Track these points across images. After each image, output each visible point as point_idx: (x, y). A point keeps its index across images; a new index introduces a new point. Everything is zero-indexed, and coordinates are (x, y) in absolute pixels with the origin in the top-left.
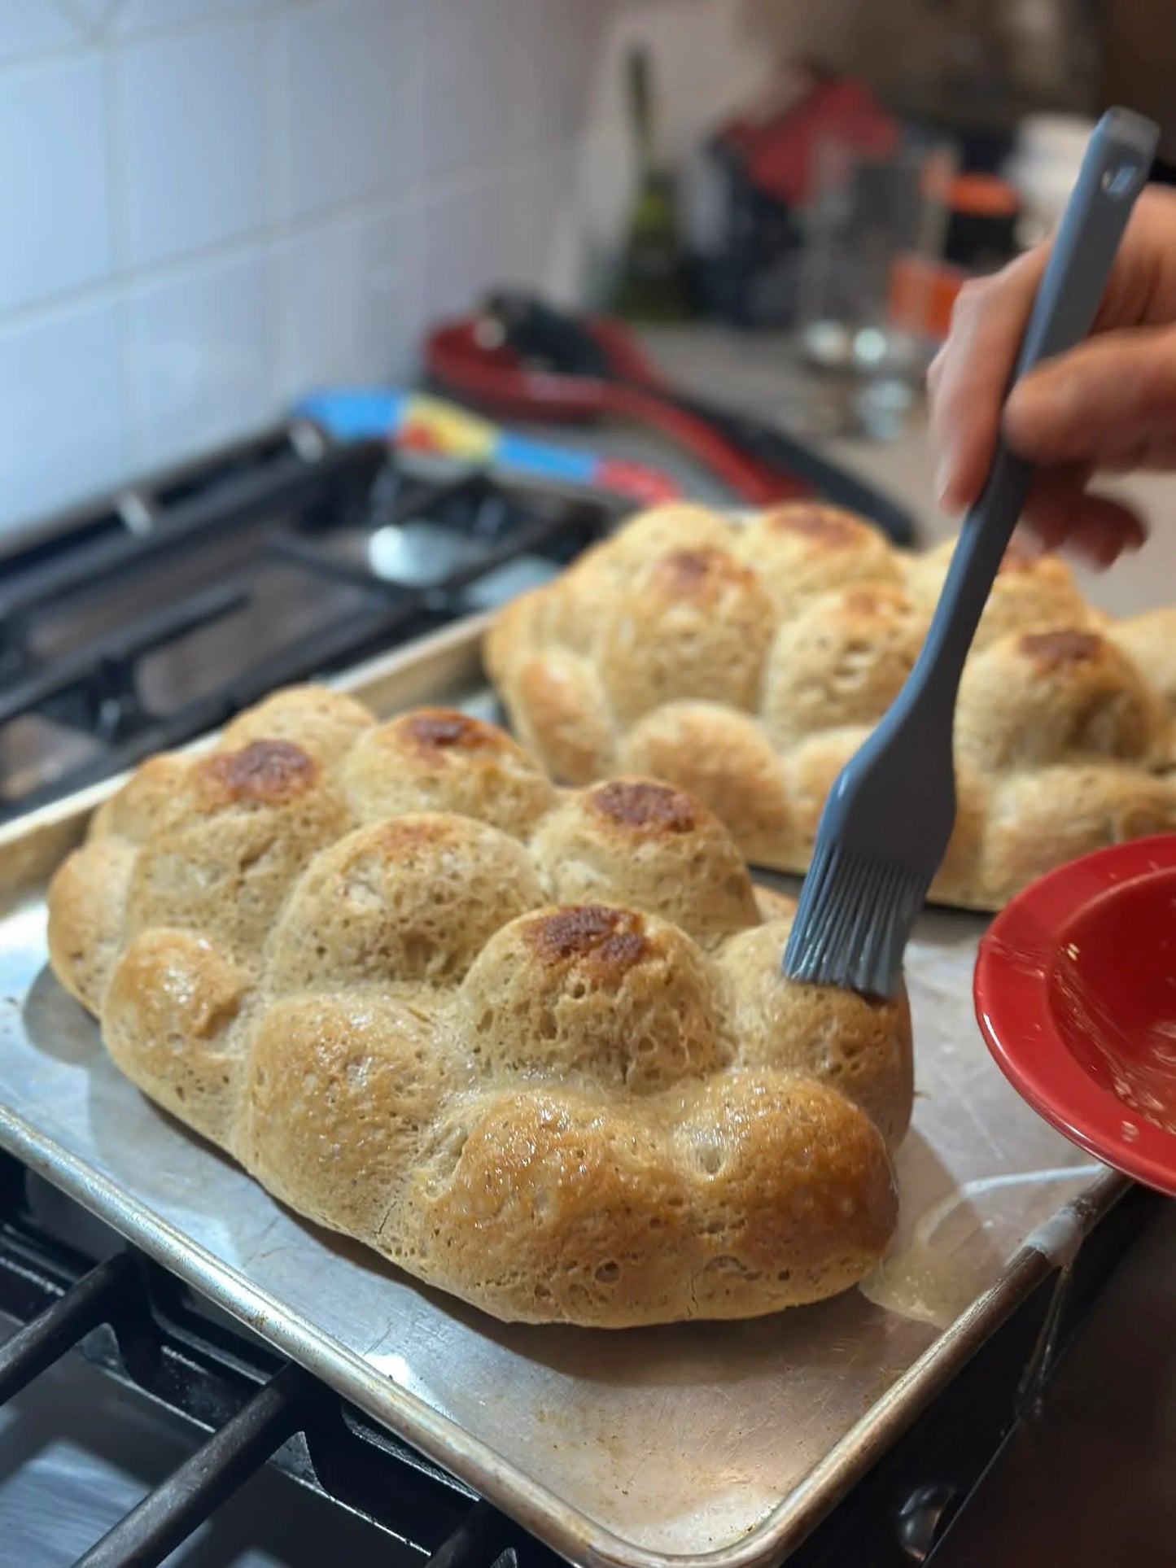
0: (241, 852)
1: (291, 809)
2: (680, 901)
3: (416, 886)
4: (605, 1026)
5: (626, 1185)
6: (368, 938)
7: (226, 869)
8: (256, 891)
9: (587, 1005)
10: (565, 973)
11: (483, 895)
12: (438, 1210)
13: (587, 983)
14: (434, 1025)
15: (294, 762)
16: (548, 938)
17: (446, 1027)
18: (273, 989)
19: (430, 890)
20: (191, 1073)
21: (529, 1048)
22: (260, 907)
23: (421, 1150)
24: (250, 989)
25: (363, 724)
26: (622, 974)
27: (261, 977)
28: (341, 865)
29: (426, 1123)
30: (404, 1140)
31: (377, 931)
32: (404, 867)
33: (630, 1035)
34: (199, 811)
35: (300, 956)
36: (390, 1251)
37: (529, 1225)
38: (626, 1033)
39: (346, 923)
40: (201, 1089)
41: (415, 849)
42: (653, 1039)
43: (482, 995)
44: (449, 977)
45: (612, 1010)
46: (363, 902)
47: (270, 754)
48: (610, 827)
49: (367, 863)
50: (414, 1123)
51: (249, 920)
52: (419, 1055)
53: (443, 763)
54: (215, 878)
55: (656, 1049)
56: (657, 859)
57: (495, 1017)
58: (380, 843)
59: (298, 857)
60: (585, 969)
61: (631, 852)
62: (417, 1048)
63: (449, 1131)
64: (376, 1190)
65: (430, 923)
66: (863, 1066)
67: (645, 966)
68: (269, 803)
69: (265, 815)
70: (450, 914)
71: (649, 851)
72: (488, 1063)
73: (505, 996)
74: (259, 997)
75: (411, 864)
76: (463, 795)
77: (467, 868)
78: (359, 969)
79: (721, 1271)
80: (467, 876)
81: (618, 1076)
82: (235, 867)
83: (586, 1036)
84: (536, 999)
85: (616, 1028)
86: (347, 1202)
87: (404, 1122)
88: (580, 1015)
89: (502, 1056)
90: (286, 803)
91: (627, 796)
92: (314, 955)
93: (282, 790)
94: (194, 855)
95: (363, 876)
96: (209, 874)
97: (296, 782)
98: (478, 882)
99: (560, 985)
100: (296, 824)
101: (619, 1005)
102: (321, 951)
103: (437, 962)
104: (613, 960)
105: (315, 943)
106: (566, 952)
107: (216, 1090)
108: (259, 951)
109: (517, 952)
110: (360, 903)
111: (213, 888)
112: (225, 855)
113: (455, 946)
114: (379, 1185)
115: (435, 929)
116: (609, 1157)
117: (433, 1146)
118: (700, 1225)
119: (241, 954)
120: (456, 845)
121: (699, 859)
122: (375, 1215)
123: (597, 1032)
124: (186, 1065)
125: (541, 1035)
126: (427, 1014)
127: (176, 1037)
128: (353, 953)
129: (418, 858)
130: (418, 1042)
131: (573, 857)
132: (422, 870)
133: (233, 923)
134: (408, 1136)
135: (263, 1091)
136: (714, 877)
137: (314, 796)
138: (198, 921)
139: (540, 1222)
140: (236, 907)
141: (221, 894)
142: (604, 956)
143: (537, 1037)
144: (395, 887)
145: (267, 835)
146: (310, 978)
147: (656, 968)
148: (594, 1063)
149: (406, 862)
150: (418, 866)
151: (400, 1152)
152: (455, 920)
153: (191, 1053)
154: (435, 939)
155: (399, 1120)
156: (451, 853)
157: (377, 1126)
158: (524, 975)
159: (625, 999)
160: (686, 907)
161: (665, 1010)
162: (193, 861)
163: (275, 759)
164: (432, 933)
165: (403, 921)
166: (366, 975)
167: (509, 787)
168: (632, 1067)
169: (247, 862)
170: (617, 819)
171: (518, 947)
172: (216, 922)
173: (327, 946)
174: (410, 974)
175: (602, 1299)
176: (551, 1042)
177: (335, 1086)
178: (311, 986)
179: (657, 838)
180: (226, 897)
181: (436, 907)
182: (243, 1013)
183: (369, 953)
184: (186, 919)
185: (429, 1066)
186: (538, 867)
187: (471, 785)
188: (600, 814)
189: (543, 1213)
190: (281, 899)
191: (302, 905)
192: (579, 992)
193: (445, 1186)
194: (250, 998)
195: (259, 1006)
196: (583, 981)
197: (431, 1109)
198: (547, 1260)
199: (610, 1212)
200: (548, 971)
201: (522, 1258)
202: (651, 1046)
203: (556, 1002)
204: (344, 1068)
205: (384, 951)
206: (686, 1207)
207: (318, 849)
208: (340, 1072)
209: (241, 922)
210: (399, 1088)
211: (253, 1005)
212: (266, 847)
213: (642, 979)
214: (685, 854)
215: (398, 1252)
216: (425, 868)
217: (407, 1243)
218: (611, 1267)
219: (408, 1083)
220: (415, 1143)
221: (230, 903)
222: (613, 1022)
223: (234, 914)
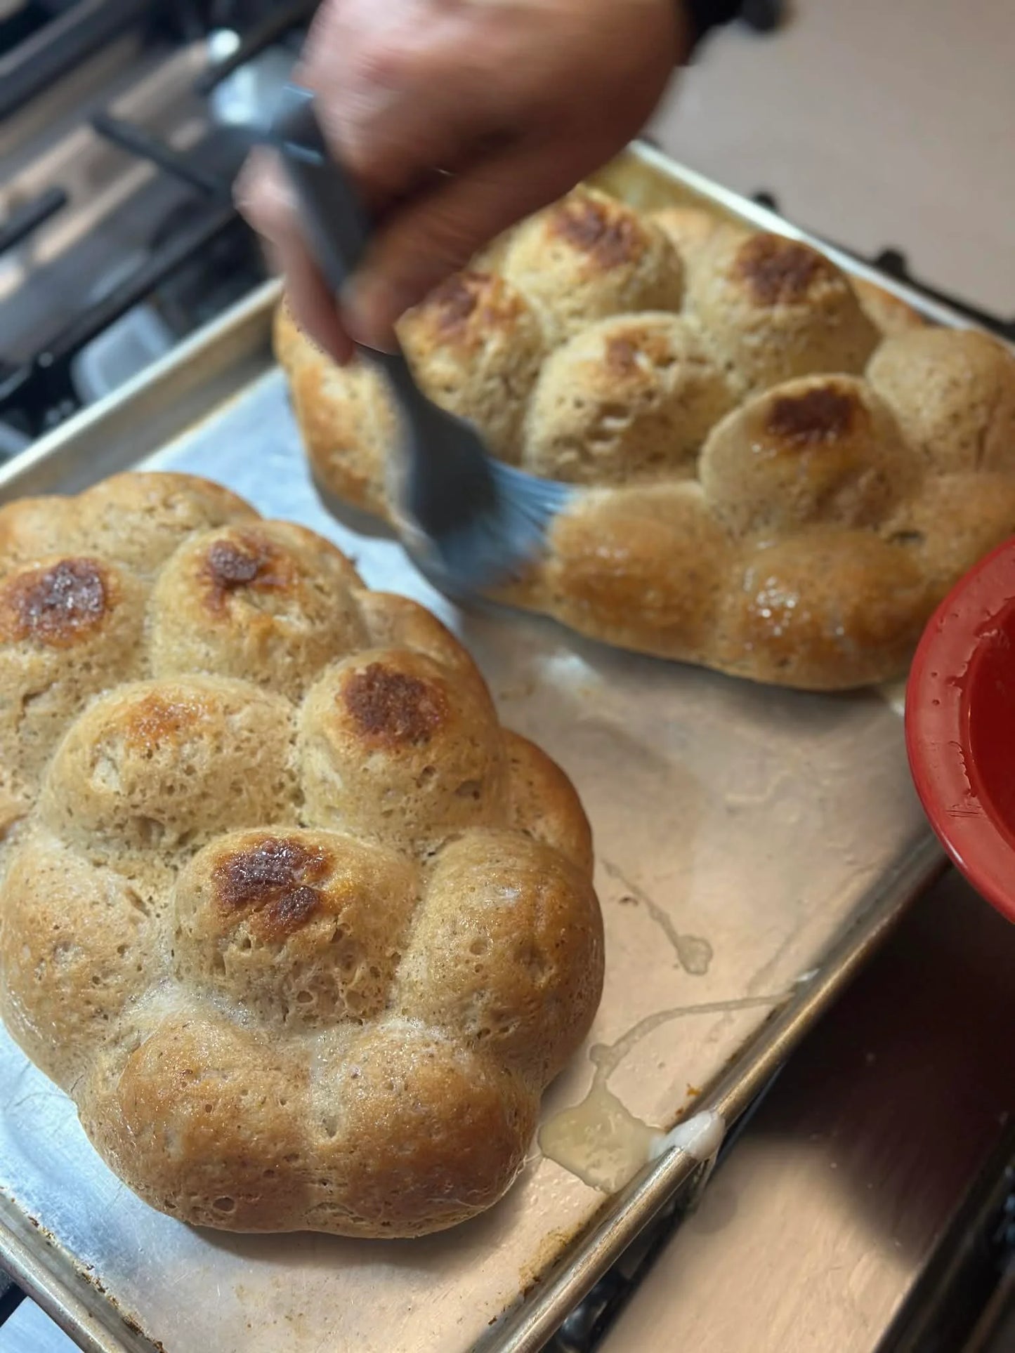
0: (24, 689)
1: (73, 654)
2: (403, 811)
3: (150, 777)
4: (264, 979)
5: (244, 1142)
6: (105, 814)
7: (10, 702)
9: (249, 960)
10: (237, 923)
11: (215, 788)
12: (103, 1106)
13: (254, 938)
14: (147, 913)
17: (158, 916)
18: (41, 820)
19: (163, 783)
21: (205, 975)
22: (38, 741)
23: (108, 1039)
24: (20, 817)
26: (287, 936)
27: (33, 806)
28: (93, 737)
29: (116, 1015)
30: (95, 1027)
31: (112, 811)
32: (144, 756)
33: (290, 989)
35: (58, 804)
37: (161, 1155)
38: (285, 987)
41: (158, 737)
42: (312, 994)
43: (178, 911)
44: (182, 850)
45: (273, 967)
46: (105, 780)
48: (349, 728)
49: (115, 740)
50: (103, 1013)
51: (28, 751)
52: (121, 950)
53: (227, 614)
55: (314, 1001)
56: (384, 772)
57: (184, 937)
59: (76, 698)
60: (255, 925)
61: (362, 760)
62: (120, 942)
63: (129, 1031)
64: (69, 1060)
65: (160, 811)
66: (512, 1030)
67: (313, 927)
68: (55, 644)
69: (49, 658)
70: (179, 804)
71: (379, 762)
72: (179, 970)
73: (191, 924)
74: (27, 826)
75: (150, 755)
76: (239, 653)
77: (204, 761)
78: (99, 834)
79: (329, 1211)
80: (203, 770)
81: (279, 1016)
82: (18, 703)
83: (249, 982)
84: (210, 941)
85: (276, 982)
86: (48, 1060)
87: (97, 1011)
88: (245, 966)
90: (70, 646)
92: (66, 811)
95: (110, 753)
98: (212, 776)
99: (231, 935)
100: (76, 672)
101: (279, 963)
102: (70, 811)
103: (170, 838)
104: (280, 921)
105: (66, 802)
106: (241, 903)
108: (36, 778)
109: (205, 888)
110: (102, 781)
112: (9, 690)
113: (186, 829)
114: (72, 1057)
115: (165, 815)
116: (236, 1113)
117: (118, 1038)
118: (313, 1177)
119: (19, 780)
120: (200, 734)
121: (428, 771)
122: (68, 1079)
123: (258, 982)
125: (214, 969)
126: (145, 899)
129: (158, 747)
130: (124, 935)
131: (317, 746)
132: (158, 762)
133: (15, 751)
134: (99, 1023)
136: (441, 788)
139: (169, 1157)
140: (17, 738)
142: (274, 914)
143: (210, 970)
144: (132, 776)
145: (47, 676)
146: (63, 829)
147: (323, 928)
148: (258, 1002)
149: (146, 750)
150: (156, 756)
151: (90, 1036)
152: (185, 809)
154: (166, 822)
155: (92, 1008)
156: (193, 742)
157: (71, 1010)
158: (206, 914)
159: (286, 959)
160: (408, 816)
161: (326, 967)
164: (162, 817)
165: (135, 807)
166: (107, 840)
167: (287, 644)
168: (292, 1011)
169: (27, 699)
171: (207, 882)
173: (74, 810)
174: (145, 845)
175: (222, 1219)
176: (221, 977)
177: (44, 966)
179: (388, 749)
180: (8, 726)
181: (166, 797)
182: (11, 840)
183: (107, 826)
185: (130, 959)
187: (248, 643)
188: (345, 710)
189: (172, 1150)
190: (58, 734)
192: (247, 944)
193: (115, 1083)
194: (18, 826)
195: (25, 835)
196: (250, 937)
197: (121, 1003)
198: (173, 1185)
199: (226, 1161)
200: (223, 919)
201: (153, 1177)
202: (311, 998)
203: (226, 948)
204: (53, 951)
205: (120, 826)
206: (301, 1161)
207: (97, 691)
208: (49, 954)
209: (21, 752)
210: (96, 980)
211: (20, 834)
212: (48, 686)
213: (305, 942)
214: (415, 767)
216: (162, 760)
218: (227, 1201)
219: (106, 975)
220: (103, 1031)
221: (12, 733)
222: (273, 976)
223: (15, 742)
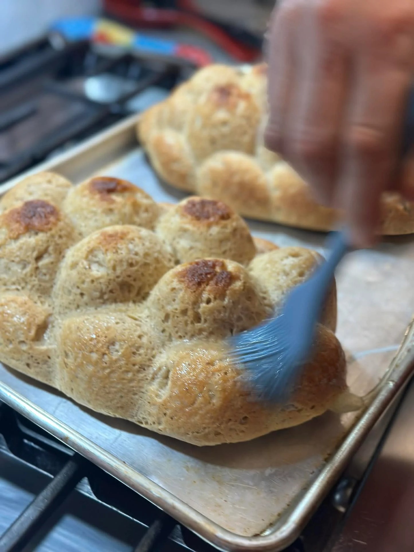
0: (35, 254)
1: (53, 232)
2: (230, 250)
3: (121, 261)
4: (222, 315)
6: (104, 287)
7: (29, 263)
8: (44, 271)
9: (213, 307)
10: (200, 294)
11: (149, 260)
12: (164, 405)
13: (212, 297)
14: (141, 321)
15: (48, 210)
16: (190, 279)
17: (146, 322)
18: (60, 313)
19: (127, 261)
20: (32, 357)
21: (189, 328)
22: (47, 277)
23: (149, 379)
24: (50, 315)
25: (68, 186)
26: (225, 291)
27: (53, 308)
28: (84, 256)
29: (149, 366)
30: (141, 375)
31: (107, 284)
32: (114, 253)
33: (233, 316)
34: (11, 238)
35: (71, 298)
36: (142, 423)
37: (209, 407)
38: (231, 316)
39: (93, 281)
40: (38, 363)
41: (116, 244)
42: (243, 316)
43: (163, 307)
44: (140, 298)
45: (224, 307)
46: (98, 271)
47: (36, 208)
48: (195, 222)
49: (96, 253)
50: (143, 368)
51: (43, 284)
52: (139, 337)
53: (113, 202)
54: (24, 267)
55: (244, 320)
56: (219, 233)
57: (171, 317)
58: (100, 243)
59: (60, 253)
60: (210, 291)
61: (207, 231)
62: (137, 334)
63: (160, 369)
64: (132, 398)
65: (129, 276)
67: (234, 285)
68: (42, 231)
69: (41, 236)
70: (137, 271)
71: (215, 230)
72: (170, 335)
73: (176, 306)
74: (55, 317)
75: (117, 252)
76: (125, 214)
77: (140, 249)
78: (101, 301)
80: (141, 253)
81: (229, 334)
82: (33, 261)
83: (215, 320)
84: (190, 307)
85: (227, 314)
86: (119, 405)
87: (140, 368)
88: (211, 312)
89: (177, 332)
90: (50, 229)
91: (198, 206)
92: (79, 297)
93: (48, 223)
94: (13, 259)
95: (96, 259)
96: (21, 266)
97: (52, 219)
98: (146, 255)
99: (200, 300)
100: (56, 238)
101: (226, 305)
102: (82, 294)
103: (134, 292)
104: (221, 285)
105: (79, 291)
106: (199, 284)
107: (45, 362)
108: (50, 296)
109: (177, 287)
110: (97, 271)
111: (24, 272)
112: (28, 257)
113: (141, 284)
114: (133, 396)
115: (132, 278)
117: (154, 376)
119: (42, 299)
120: (133, 239)
121: (235, 230)
122: (133, 409)
123: (219, 318)
124: (29, 354)
125: (194, 322)
126: (137, 317)
127: (23, 342)
128: (97, 294)
129: (119, 248)
130: (137, 331)
131: (180, 237)
132: (122, 253)
133: (37, 287)
134: (142, 373)
135: (70, 361)
136: (242, 236)
137: (61, 224)
138: (19, 288)
139: (214, 405)
140: (36, 279)
141: (29, 274)
142: (216, 284)
143: (192, 323)
144: (112, 262)
145: (45, 245)
146: (78, 307)
147: (238, 285)
148: (219, 331)
149: (114, 251)
150: (119, 251)
151: (139, 381)
152: (140, 273)
153: (31, 348)
154: (132, 283)
155: (137, 367)
156: (132, 243)
157: (127, 372)
158: (183, 297)
159: (229, 302)
160: (233, 252)
161: (245, 303)
162: (13, 261)
163: (39, 209)
164: (130, 281)
165: (118, 277)
166: (104, 303)
167: (143, 209)
168: (235, 329)
169: (38, 258)
170: (198, 218)
171: (175, 284)
172: (29, 287)
173: (84, 292)
174: (123, 300)
175: (243, 431)
176: (199, 324)
177: (106, 357)
178: (79, 310)
179: (217, 223)
180: (31, 275)
181: (131, 269)
182: (50, 326)
183: (105, 293)
184: (14, 287)
185: (145, 340)
186: (164, 242)
187: (128, 209)
188: (190, 217)
189: (214, 401)
190: (55, 272)
191: (68, 275)
192: (208, 301)
193: (165, 394)
194: (51, 319)
195: (56, 322)
196: (210, 296)
197: (150, 360)
198: (218, 419)
199: (242, 396)
200: (194, 294)
201: (207, 421)
202: (242, 319)
203: (199, 307)
204: (108, 348)
205: (111, 291)
207: (68, 248)
208: (106, 350)
209: (40, 285)
210: (134, 353)
211: (53, 322)
212: (46, 251)
213: (235, 291)
214: (229, 230)
215: (147, 423)
216: (123, 252)
217: (150, 420)
218: (245, 418)
219: (138, 350)
220: (145, 376)
221: (34, 278)
222: (225, 312)
223: (36, 282)
